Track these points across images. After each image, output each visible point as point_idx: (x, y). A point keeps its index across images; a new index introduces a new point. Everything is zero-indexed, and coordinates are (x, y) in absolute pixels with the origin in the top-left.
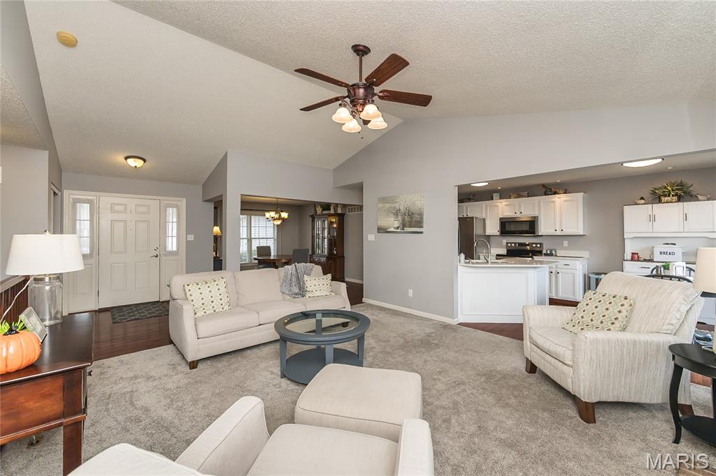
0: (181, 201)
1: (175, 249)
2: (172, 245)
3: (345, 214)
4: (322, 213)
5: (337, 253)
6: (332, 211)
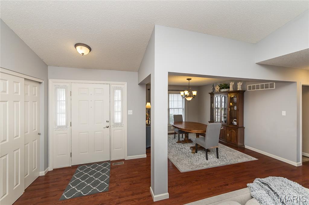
0: (124, 84)
1: (120, 121)
2: (118, 118)
3: (245, 91)
4: (220, 91)
5: (238, 124)
6: (231, 89)
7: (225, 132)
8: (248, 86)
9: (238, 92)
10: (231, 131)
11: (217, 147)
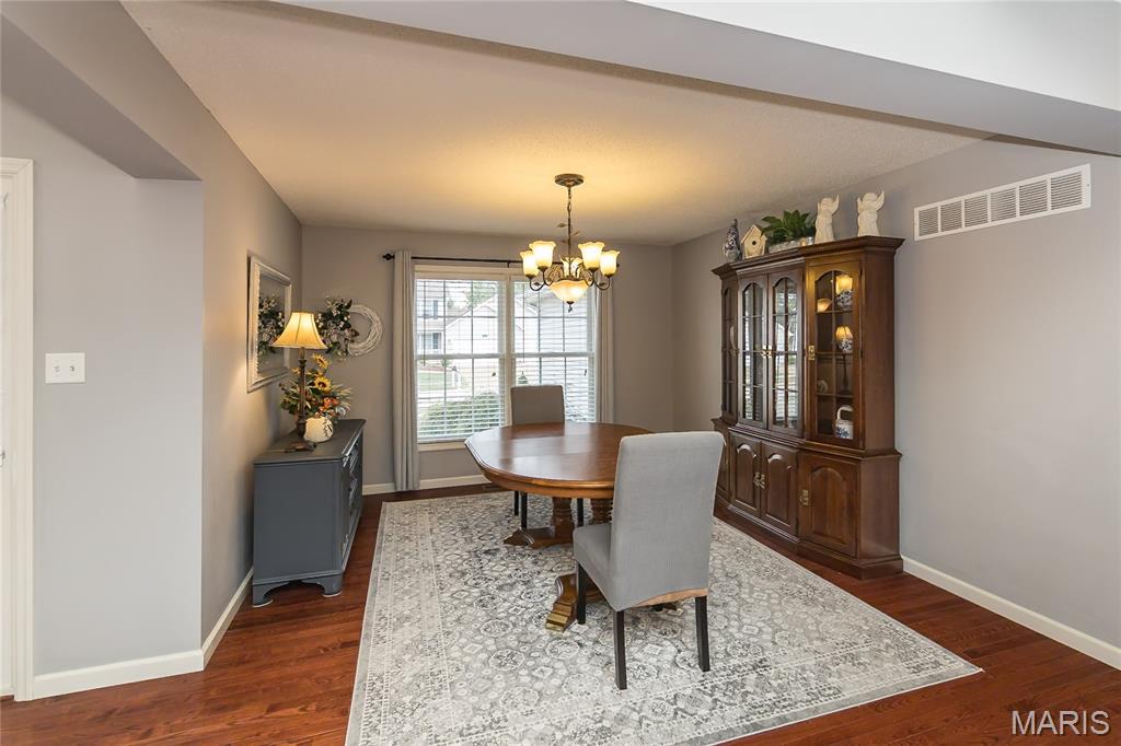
3: (899, 242)
4: (767, 250)
5: (859, 433)
6: (824, 234)
7: (789, 477)
8: (917, 211)
9: (863, 246)
10: (817, 473)
11: (702, 593)
